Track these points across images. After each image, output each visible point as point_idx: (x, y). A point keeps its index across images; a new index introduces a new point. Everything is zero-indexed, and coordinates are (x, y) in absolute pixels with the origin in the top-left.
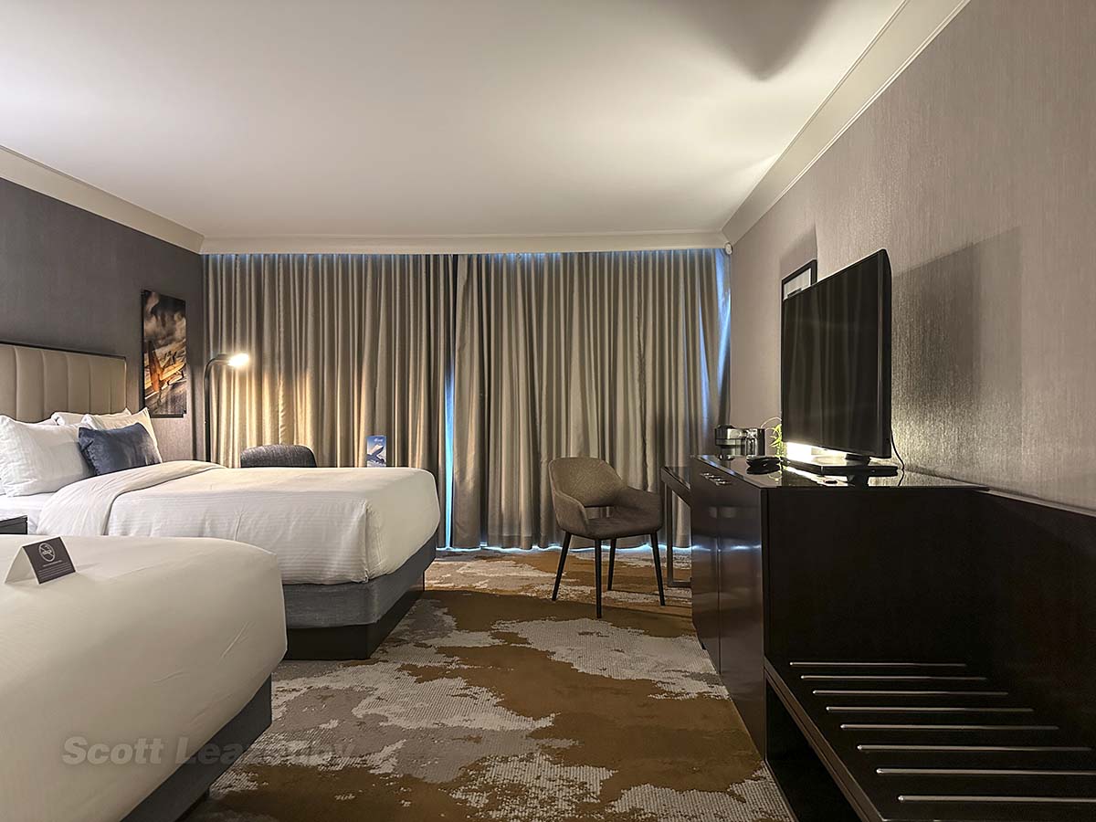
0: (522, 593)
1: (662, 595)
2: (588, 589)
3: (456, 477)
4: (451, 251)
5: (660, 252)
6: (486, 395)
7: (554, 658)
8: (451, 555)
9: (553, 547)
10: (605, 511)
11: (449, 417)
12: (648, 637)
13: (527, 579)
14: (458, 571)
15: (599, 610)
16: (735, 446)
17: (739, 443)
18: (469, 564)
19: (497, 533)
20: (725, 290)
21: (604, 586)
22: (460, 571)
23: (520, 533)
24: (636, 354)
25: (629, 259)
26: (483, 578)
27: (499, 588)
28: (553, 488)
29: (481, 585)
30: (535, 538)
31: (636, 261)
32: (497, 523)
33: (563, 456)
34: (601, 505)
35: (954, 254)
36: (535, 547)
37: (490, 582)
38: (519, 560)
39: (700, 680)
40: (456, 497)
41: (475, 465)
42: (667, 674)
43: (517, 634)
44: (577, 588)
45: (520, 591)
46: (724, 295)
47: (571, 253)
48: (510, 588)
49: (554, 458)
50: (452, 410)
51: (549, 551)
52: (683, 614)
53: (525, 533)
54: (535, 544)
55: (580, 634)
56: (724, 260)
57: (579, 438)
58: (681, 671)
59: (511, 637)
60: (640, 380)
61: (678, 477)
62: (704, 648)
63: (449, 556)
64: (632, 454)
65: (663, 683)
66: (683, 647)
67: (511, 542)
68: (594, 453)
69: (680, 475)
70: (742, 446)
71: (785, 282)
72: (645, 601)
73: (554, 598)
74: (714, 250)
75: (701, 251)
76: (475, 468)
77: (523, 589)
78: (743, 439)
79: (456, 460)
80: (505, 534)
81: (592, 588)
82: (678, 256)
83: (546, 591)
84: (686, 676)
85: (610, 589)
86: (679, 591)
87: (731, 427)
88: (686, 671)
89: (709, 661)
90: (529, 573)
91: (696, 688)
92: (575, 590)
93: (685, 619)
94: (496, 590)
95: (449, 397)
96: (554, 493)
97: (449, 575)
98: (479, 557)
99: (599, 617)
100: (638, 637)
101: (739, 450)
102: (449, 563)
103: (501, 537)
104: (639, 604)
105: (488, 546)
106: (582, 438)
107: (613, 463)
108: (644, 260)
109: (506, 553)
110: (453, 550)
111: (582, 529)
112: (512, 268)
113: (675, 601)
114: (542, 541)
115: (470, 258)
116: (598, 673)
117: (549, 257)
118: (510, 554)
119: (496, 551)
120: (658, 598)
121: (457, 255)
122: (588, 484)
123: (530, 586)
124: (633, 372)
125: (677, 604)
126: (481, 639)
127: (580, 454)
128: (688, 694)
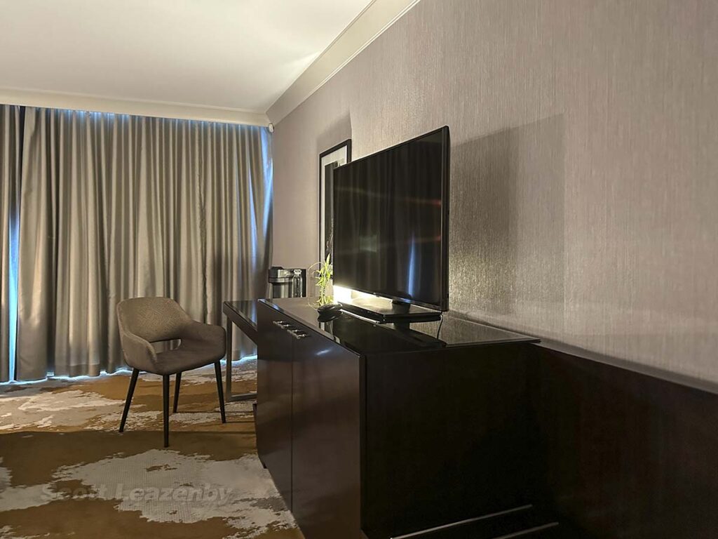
0: (88, 428)
1: (223, 412)
2: (155, 415)
3: (21, 314)
4: (18, 102)
5: (217, 123)
6: (54, 238)
7: (121, 507)
8: (15, 389)
9: (121, 371)
10: (169, 344)
11: (13, 257)
12: (214, 463)
13: (94, 409)
14: (19, 408)
15: (166, 438)
16: (284, 284)
17: (287, 280)
18: (33, 398)
19: (64, 364)
20: (269, 159)
21: (171, 408)
22: (23, 408)
23: (88, 362)
24: (198, 206)
25: (192, 127)
26: (47, 414)
27: (63, 425)
28: (121, 328)
29: (45, 423)
30: (103, 364)
31: (197, 129)
32: (64, 354)
33: (131, 297)
34: (167, 338)
35: (489, 136)
36: (103, 373)
37: (54, 418)
38: (87, 388)
39: (266, 508)
40: (20, 334)
41: (41, 302)
42: (236, 507)
43: (81, 481)
44: (143, 414)
45: (86, 425)
46: (268, 163)
47: (139, 117)
48: (76, 423)
49: (122, 300)
50: (17, 252)
51: (117, 375)
52: (241, 430)
53: (93, 362)
54: (103, 369)
55: (149, 470)
56: (267, 137)
57: (145, 276)
58: (248, 500)
59: (75, 486)
60: (201, 227)
61: (232, 306)
62: (265, 467)
63: (11, 391)
64: (194, 287)
65: (233, 518)
66: (247, 469)
67: (78, 371)
68: (160, 292)
69: (234, 305)
70: (290, 284)
71: (322, 155)
72: (209, 420)
73: (122, 430)
74: (260, 127)
75: (249, 127)
76: (41, 305)
77: (91, 422)
78: (291, 278)
79: (21, 298)
80: (73, 364)
81: (159, 413)
82: (232, 129)
83: (113, 422)
84: (254, 505)
85: (175, 411)
86: (236, 405)
87: (281, 268)
88: (253, 499)
89: (271, 482)
90: (97, 402)
91: (264, 518)
92: (142, 417)
93: (244, 435)
94: (60, 427)
95: (13, 239)
96: (122, 334)
97: (9, 414)
98: (45, 389)
99: (167, 445)
100: (205, 465)
101: (287, 286)
102: (11, 399)
103: (68, 367)
104: (202, 425)
105: (55, 375)
106: (149, 276)
107: (177, 299)
108: (204, 128)
109: (73, 382)
110: (17, 383)
111: (150, 366)
112: (82, 125)
113: (233, 416)
114: (110, 367)
115: (38, 112)
116: (168, 519)
117: (119, 118)
118: (78, 383)
119: (64, 381)
120: (220, 416)
121: (25, 107)
122: (157, 322)
123: (97, 418)
124: (195, 220)
125: (236, 420)
126: (39, 495)
127: (147, 293)
128: (258, 529)
